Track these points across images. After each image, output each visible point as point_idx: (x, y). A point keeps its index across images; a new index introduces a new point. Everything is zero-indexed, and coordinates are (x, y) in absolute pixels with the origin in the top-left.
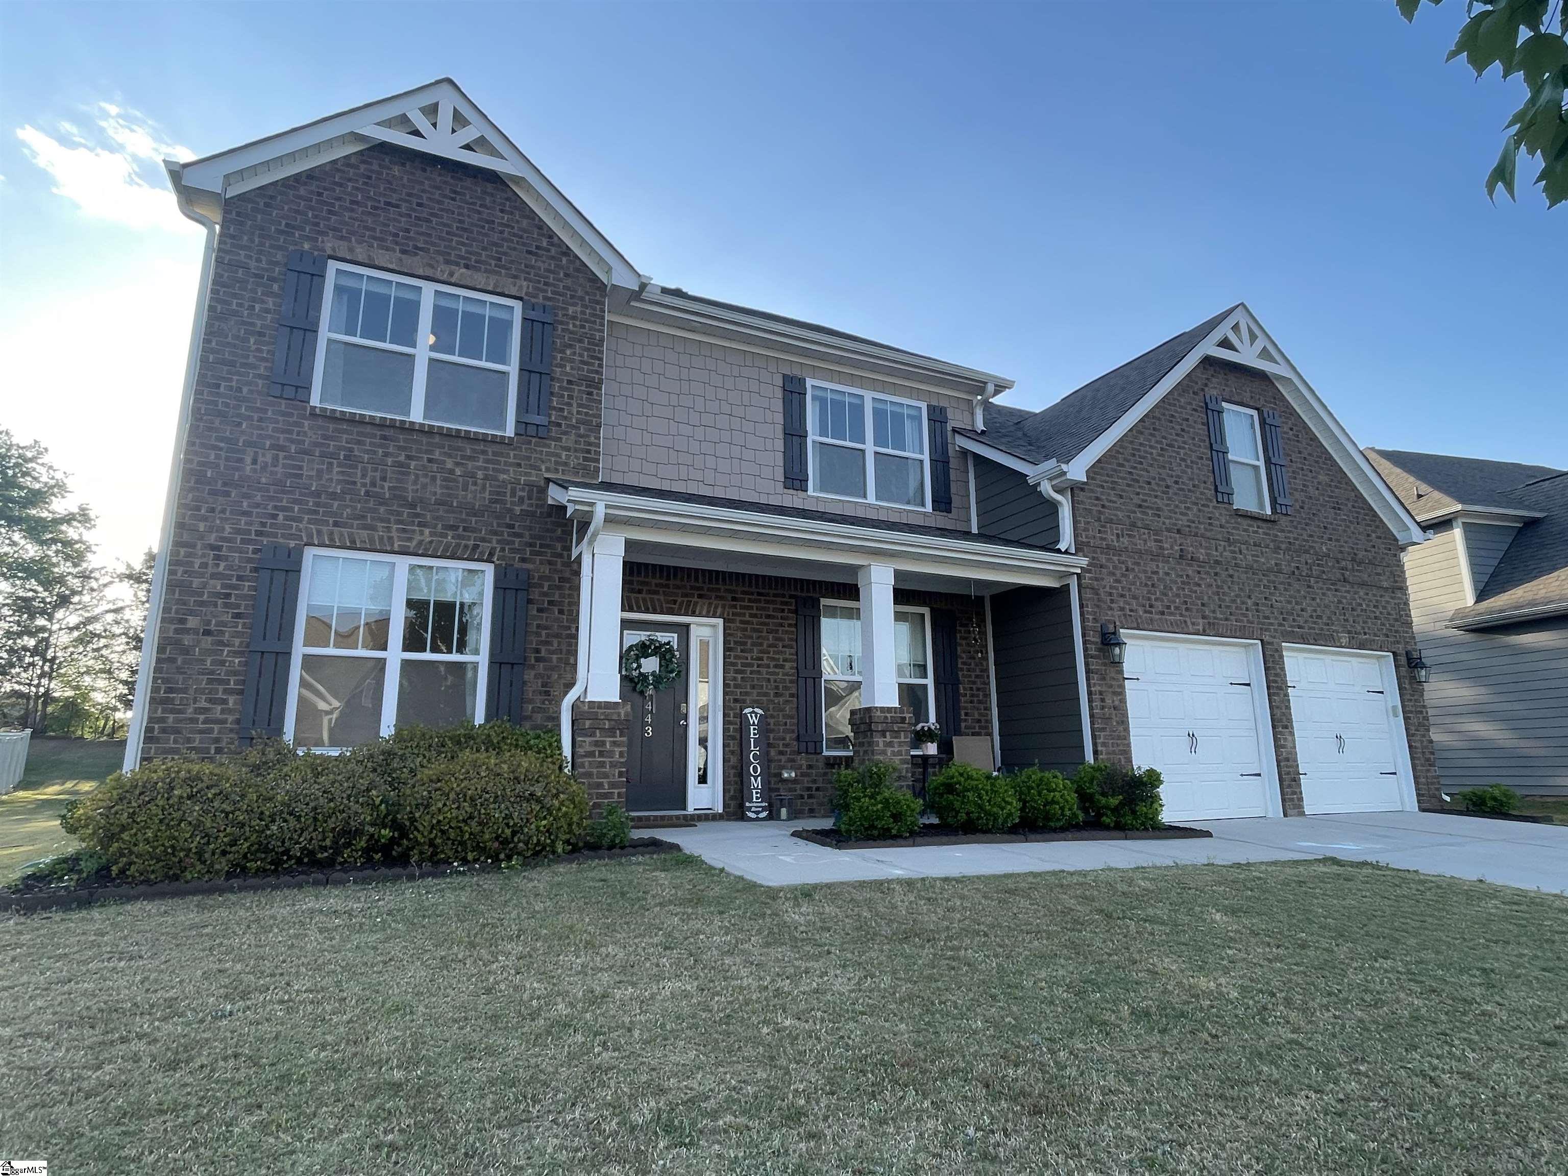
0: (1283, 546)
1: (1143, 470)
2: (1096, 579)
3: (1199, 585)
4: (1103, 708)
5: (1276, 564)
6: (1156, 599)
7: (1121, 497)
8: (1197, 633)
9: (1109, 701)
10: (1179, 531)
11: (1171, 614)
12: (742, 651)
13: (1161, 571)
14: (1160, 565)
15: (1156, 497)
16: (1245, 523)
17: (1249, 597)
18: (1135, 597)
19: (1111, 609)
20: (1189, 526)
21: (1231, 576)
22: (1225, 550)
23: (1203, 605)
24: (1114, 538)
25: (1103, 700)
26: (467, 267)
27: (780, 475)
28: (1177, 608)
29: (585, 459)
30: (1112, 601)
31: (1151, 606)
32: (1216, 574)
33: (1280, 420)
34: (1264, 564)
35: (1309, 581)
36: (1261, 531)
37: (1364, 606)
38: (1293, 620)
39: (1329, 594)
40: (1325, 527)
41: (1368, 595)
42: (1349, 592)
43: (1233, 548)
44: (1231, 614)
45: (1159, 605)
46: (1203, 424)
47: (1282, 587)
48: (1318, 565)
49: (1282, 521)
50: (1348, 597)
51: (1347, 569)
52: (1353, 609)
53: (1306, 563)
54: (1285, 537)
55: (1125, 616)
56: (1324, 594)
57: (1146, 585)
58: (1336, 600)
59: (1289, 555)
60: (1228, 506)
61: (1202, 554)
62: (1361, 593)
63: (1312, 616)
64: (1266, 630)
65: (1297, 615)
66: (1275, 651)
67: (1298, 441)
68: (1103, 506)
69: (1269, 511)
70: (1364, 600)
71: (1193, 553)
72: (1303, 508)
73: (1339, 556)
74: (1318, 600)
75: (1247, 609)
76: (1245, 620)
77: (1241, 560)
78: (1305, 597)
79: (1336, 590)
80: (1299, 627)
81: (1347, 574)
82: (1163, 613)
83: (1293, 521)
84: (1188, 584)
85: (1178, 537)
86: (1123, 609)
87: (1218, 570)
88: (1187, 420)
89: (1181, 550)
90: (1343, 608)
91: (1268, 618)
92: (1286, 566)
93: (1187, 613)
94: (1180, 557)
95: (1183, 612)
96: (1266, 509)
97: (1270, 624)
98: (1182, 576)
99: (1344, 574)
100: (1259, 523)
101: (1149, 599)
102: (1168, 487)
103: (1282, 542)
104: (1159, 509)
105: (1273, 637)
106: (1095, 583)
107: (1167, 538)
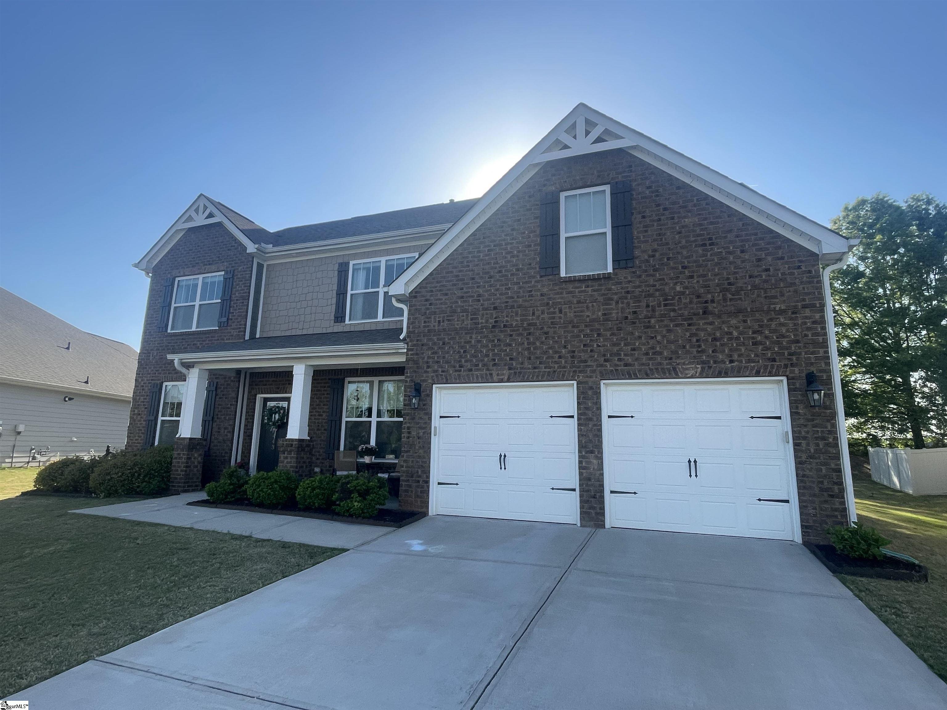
0: (615, 297)
1: (469, 271)
2: (417, 354)
3: (510, 345)
4: (408, 438)
5: (604, 314)
6: (466, 361)
7: (446, 294)
8: (501, 381)
9: (414, 433)
10: (495, 308)
11: (479, 370)
13: (473, 341)
14: (474, 336)
15: (478, 287)
16: (570, 287)
17: (565, 347)
18: (447, 362)
19: (426, 372)
20: (507, 302)
21: (546, 333)
22: (543, 313)
23: (511, 359)
24: (436, 324)
25: (409, 433)
26: (209, 264)
27: (333, 318)
28: (484, 365)
29: (239, 332)
30: (428, 367)
31: (461, 366)
32: (529, 334)
33: (634, 184)
34: (588, 316)
35: (649, 322)
36: (590, 289)
37: (735, 334)
38: (619, 360)
39: (679, 330)
40: (684, 267)
41: (745, 321)
42: (712, 323)
43: (552, 310)
44: (540, 363)
45: (469, 365)
46: (536, 218)
47: (608, 333)
48: (665, 305)
49: (623, 274)
50: (709, 328)
51: (713, 301)
52: (715, 339)
53: (648, 306)
54: (622, 288)
55: (437, 376)
56: (669, 331)
57: (459, 352)
58: (688, 334)
59: (623, 303)
60: (550, 277)
61: (517, 321)
62: (734, 322)
63: (647, 354)
64: (580, 372)
65: (625, 355)
66: (591, 388)
67: (657, 196)
68: (431, 304)
69: (610, 270)
70: (737, 328)
71: (507, 321)
72: (653, 256)
73: (702, 290)
74: (659, 338)
75: (560, 357)
76: (556, 366)
77: (560, 318)
78: (640, 337)
79: (689, 325)
80: (626, 365)
81: (710, 307)
82: (471, 370)
83: (634, 272)
84: (500, 345)
85: (494, 312)
86: (437, 371)
87: (532, 330)
88: (519, 220)
89: (496, 322)
90: (698, 341)
91: (586, 361)
92: (618, 313)
93: (495, 368)
94: (494, 327)
95: (491, 368)
96: (606, 269)
97: (589, 366)
98: (493, 341)
99: (706, 308)
100: (590, 283)
101: (460, 361)
102: (491, 277)
103: (616, 294)
104: (479, 296)
105: (591, 377)
106: (416, 357)
107: (483, 315)
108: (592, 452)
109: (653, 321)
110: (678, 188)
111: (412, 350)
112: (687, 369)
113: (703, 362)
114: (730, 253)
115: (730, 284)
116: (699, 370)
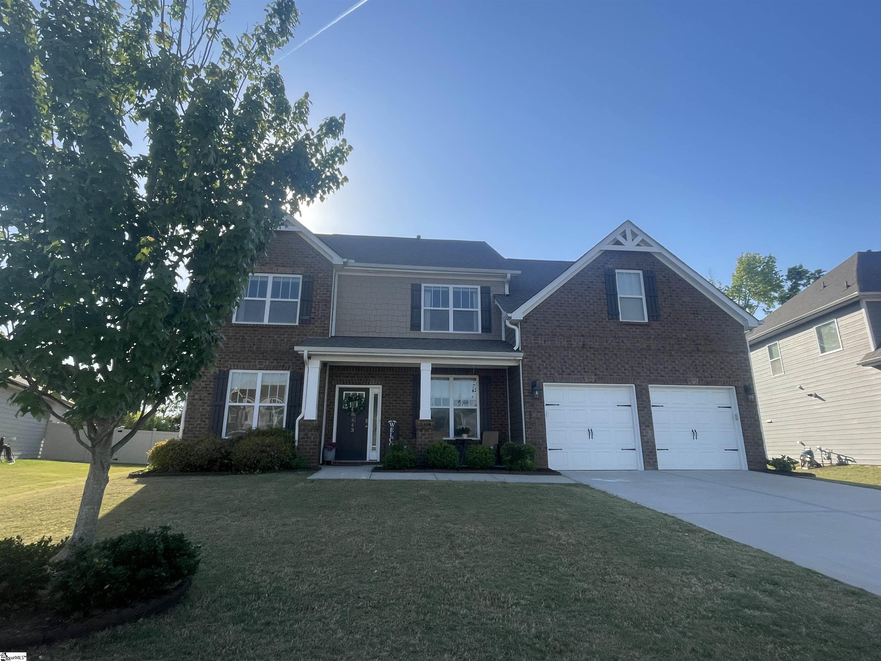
0: (653, 337)
1: (563, 309)
3: (594, 360)
4: (530, 418)
5: (647, 346)
6: (567, 368)
7: (548, 323)
8: (591, 382)
9: (534, 415)
10: (582, 336)
11: (575, 374)
12: (389, 398)
13: (570, 356)
14: (570, 352)
15: (569, 321)
16: (627, 328)
17: (627, 363)
18: (553, 368)
19: (538, 374)
20: (589, 333)
21: (616, 354)
22: (612, 341)
23: (596, 369)
24: (543, 342)
25: (531, 415)
26: (283, 266)
27: (409, 325)
28: (578, 372)
29: (323, 330)
30: (540, 371)
31: (563, 371)
32: (605, 354)
33: (657, 273)
34: (639, 347)
35: (671, 353)
36: (638, 330)
37: (712, 363)
38: (658, 373)
39: (686, 358)
40: (686, 324)
41: (716, 357)
42: (701, 356)
43: (617, 340)
44: (614, 373)
45: (568, 371)
46: (602, 283)
47: (651, 357)
48: (679, 344)
49: (655, 324)
50: (700, 359)
51: (700, 345)
52: (703, 365)
53: (670, 344)
54: (655, 332)
55: (547, 377)
56: (682, 359)
57: (561, 362)
58: (691, 361)
59: (657, 341)
60: (615, 320)
61: (597, 345)
62: (711, 356)
63: (672, 371)
64: (638, 379)
65: (661, 371)
66: (644, 389)
67: (669, 282)
68: (538, 328)
69: (646, 320)
70: (713, 360)
71: (591, 345)
72: (670, 316)
73: (695, 338)
74: (677, 362)
75: (625, 370)
76: (623, 375)
77: (623, 346)
78: (667, 361)
79: (691, 356)
80: (662, 376)
81: (700, 347)
82: (569, 374)
83: (661, 324)
84: (587, 360)
85: (582, 338)
86: (546, 374)
87: (607, 352)
88: (592, 282)
89: (584, 344)
90: (696, 365)
91: (640, 373)
92: (654, 346)
93: (585, 374)
94: (583, 347)
95: (583, 373)
96: (644, 320)
97: (642, 376)
98: (583, 357)
99: (698, 347)
100: (638, 327)
101: (562, 368)
102: (577, 315)
103: (653, 335)
104: (570, 326)
105: (643, 382)
106: (530, 363)
107: (575, 339)
108: (648, 426)
109: (673, 353)
110: (679, 280)
111: (526, 358)
112: (692, 380)
113: (699, 377)
114: (707, 320)
115: (708, 336)
116: (698, 381)
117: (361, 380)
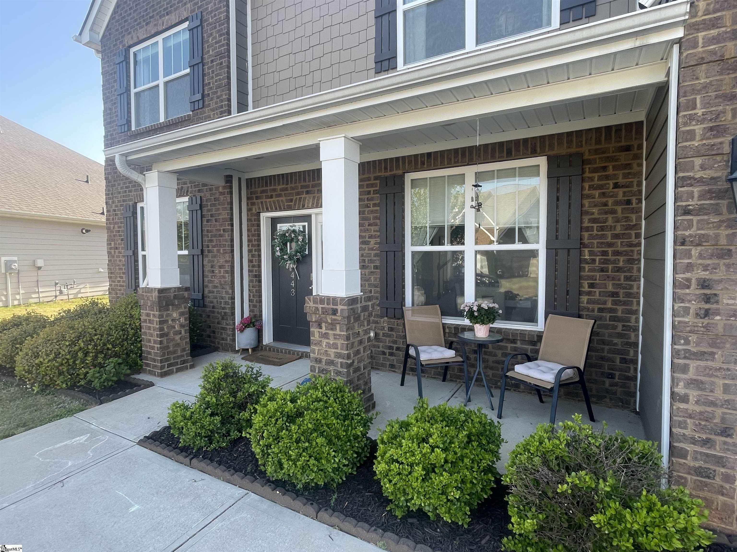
117: (291, 200)
